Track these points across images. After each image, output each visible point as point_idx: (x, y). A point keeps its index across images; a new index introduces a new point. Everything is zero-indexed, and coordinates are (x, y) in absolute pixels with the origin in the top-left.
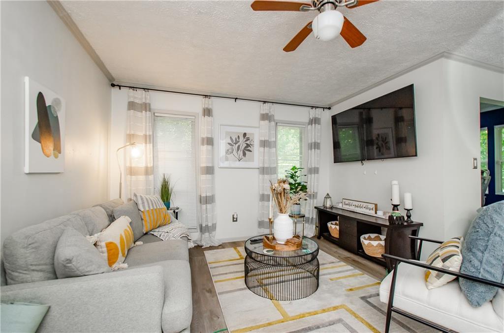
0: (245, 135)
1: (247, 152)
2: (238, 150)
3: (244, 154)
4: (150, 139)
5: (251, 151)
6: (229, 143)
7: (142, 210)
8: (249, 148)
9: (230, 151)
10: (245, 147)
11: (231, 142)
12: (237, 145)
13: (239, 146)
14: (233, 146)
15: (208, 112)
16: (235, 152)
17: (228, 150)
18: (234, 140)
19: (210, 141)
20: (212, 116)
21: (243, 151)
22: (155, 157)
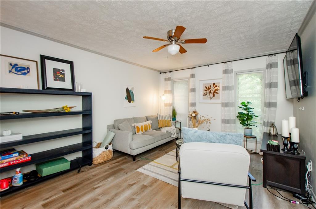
0: (214, 84)
1: (215, 94)
2: (210, 93)
3: (214, 95)
4: (172, 92)
5: (218, 93)
6: (205, 90)
7: (159, 119)
8: (217, 92)
9: (205, 94)
10: (214, 91)
11: (206, 89)
12: (209, 90)
13: (210, 91)
14: (207, 91)
15: (193, 76)
16: (208, 94)
17: (204, 94)
18: (208, 88)
19: (193, 90)
20: (195, 77)
21: (213, 93)
22: (173, 99)
